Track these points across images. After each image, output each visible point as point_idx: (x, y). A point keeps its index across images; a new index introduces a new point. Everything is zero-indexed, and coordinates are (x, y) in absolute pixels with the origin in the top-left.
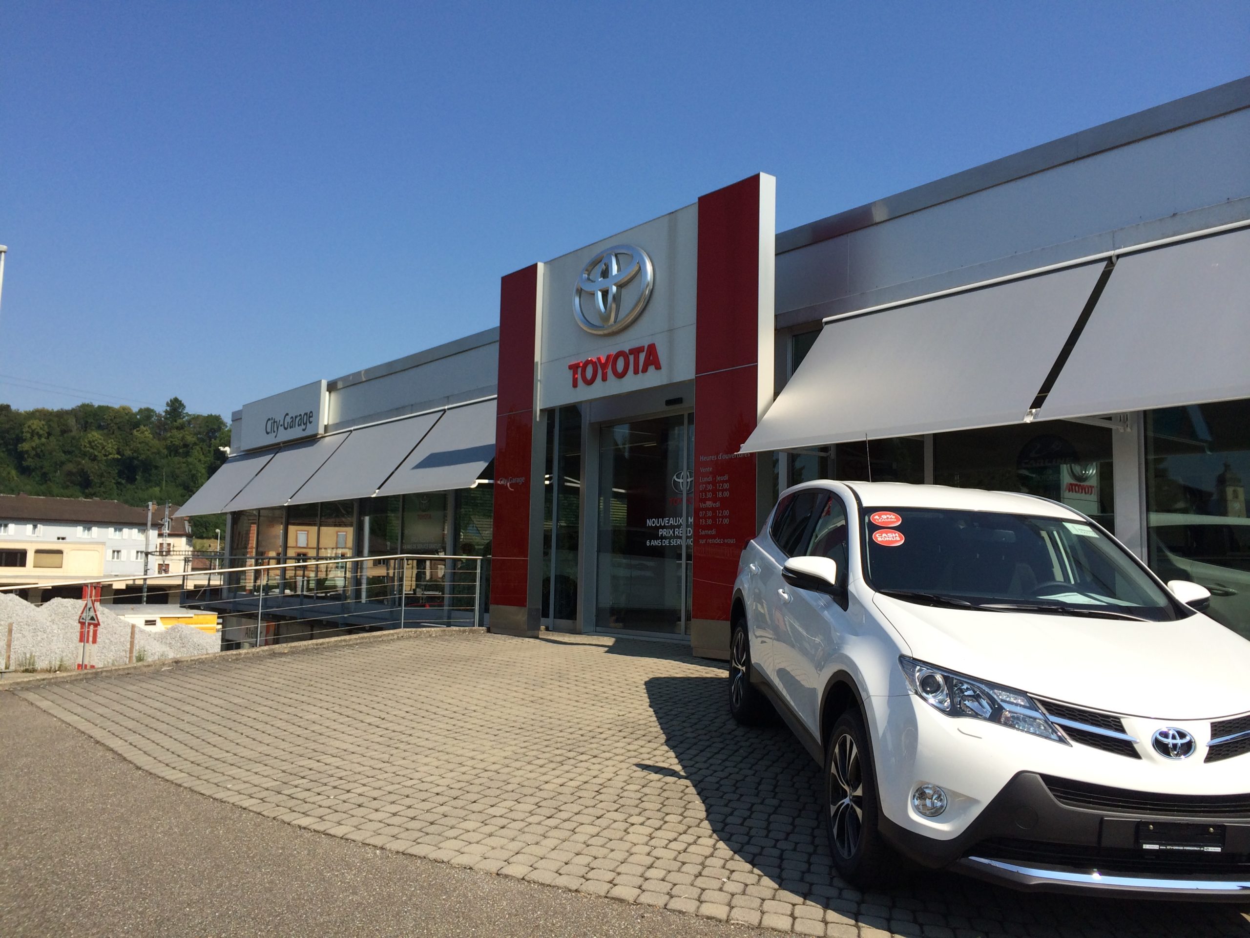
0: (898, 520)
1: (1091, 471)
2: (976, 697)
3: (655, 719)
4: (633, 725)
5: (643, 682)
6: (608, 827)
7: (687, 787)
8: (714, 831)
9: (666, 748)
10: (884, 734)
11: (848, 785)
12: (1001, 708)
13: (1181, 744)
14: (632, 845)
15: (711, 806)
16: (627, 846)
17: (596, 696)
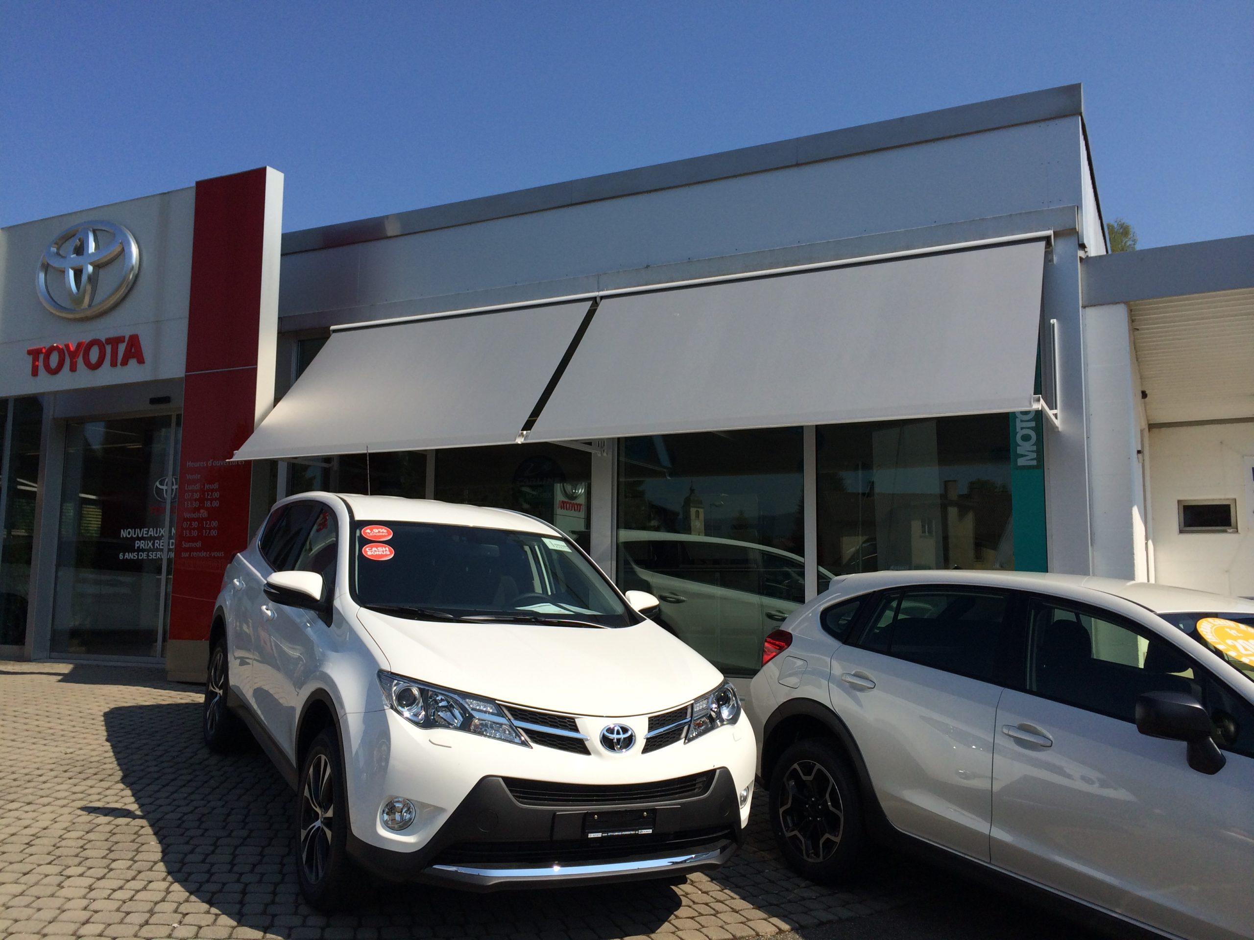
0: (389, 535)
1: (580, 491)
2: (449, 708)
3: (112, 754)
4: (82, 763)
5: (102, 713)
6: (36, 884)
7: (142, 827)
8: (169, 873)
9: (121, 786)
10: (357, 752)
11: (320, 807)
12: (472, 717)
13: (624, 739)
14: (65, 900)
15: (169, 846)
16: (57, 902)
17: (40, 732)
